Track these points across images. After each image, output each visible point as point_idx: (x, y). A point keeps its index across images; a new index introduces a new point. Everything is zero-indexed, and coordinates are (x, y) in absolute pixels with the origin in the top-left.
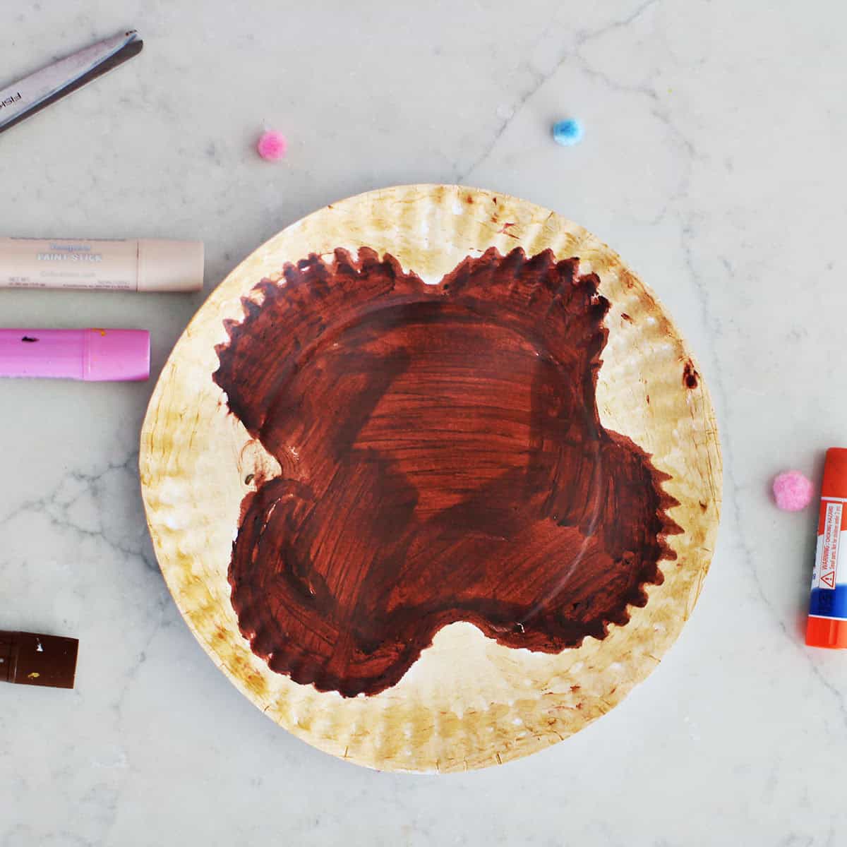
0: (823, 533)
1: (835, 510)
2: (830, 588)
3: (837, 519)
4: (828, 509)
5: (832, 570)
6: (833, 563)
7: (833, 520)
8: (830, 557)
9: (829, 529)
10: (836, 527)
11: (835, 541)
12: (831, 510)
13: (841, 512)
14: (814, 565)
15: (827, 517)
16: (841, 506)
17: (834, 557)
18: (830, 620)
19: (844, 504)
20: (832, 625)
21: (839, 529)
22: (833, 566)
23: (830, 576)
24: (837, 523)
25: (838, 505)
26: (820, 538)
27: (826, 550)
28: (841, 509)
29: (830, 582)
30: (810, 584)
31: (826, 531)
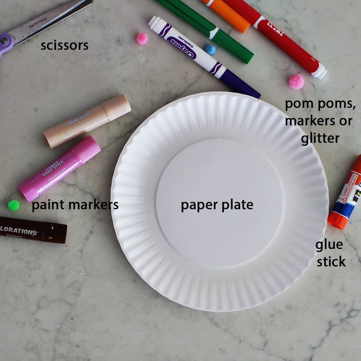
0: (348, 183)
1: (355, 176)
2: (344, 203)
3: (355, 180)
4: (352, 175)
5: (347, 197)
6: (348, 195)
7: (353, 180)
8: (348, 192)
9: (351, 182)
10: (353, 183)
11: (351, 187)
12: (354, 176)
13: (357, 178)
14: (340, 194)
15: (351, 178)
16: (358, 176)
17: (349, 193)
18: (340, 215)
19: (359, 175)
20: (339, 217)
21: (354, 183)
22: (347, 196)
23: (345, 199)
24: (354, 181)
25: (357, 175)
26: (346, 185)
27: (347, 189)
28: (357, 177)
29: (344, 201)
30: (336, 200)
31: (349, 183)
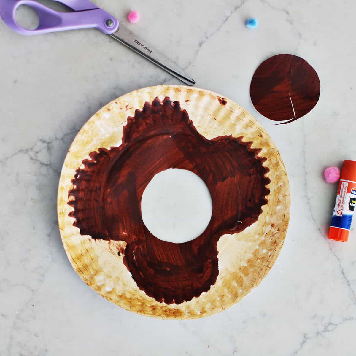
0: (339, 194)
1: (345, 185)
3: (346, 188)
4: (342, 184)
6: (342, 206)
7: (344, 189)
8: (341, 203)
9: (342, 192)
10: (345, 192)
11: (344, 197)
12: (343, 184)
13: (347, 186)
14: (334, 207)
15: (342, 187)
16: (348, 183)
17: (343, 203)
18: (339, 229)
19: (349, 183)
20: (340, 231)
26: (338, 196)
27: (340, 200)
28: (347, 185)
30: (332, 214)
